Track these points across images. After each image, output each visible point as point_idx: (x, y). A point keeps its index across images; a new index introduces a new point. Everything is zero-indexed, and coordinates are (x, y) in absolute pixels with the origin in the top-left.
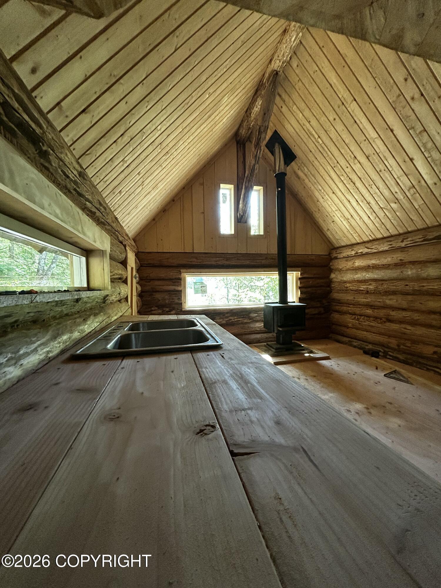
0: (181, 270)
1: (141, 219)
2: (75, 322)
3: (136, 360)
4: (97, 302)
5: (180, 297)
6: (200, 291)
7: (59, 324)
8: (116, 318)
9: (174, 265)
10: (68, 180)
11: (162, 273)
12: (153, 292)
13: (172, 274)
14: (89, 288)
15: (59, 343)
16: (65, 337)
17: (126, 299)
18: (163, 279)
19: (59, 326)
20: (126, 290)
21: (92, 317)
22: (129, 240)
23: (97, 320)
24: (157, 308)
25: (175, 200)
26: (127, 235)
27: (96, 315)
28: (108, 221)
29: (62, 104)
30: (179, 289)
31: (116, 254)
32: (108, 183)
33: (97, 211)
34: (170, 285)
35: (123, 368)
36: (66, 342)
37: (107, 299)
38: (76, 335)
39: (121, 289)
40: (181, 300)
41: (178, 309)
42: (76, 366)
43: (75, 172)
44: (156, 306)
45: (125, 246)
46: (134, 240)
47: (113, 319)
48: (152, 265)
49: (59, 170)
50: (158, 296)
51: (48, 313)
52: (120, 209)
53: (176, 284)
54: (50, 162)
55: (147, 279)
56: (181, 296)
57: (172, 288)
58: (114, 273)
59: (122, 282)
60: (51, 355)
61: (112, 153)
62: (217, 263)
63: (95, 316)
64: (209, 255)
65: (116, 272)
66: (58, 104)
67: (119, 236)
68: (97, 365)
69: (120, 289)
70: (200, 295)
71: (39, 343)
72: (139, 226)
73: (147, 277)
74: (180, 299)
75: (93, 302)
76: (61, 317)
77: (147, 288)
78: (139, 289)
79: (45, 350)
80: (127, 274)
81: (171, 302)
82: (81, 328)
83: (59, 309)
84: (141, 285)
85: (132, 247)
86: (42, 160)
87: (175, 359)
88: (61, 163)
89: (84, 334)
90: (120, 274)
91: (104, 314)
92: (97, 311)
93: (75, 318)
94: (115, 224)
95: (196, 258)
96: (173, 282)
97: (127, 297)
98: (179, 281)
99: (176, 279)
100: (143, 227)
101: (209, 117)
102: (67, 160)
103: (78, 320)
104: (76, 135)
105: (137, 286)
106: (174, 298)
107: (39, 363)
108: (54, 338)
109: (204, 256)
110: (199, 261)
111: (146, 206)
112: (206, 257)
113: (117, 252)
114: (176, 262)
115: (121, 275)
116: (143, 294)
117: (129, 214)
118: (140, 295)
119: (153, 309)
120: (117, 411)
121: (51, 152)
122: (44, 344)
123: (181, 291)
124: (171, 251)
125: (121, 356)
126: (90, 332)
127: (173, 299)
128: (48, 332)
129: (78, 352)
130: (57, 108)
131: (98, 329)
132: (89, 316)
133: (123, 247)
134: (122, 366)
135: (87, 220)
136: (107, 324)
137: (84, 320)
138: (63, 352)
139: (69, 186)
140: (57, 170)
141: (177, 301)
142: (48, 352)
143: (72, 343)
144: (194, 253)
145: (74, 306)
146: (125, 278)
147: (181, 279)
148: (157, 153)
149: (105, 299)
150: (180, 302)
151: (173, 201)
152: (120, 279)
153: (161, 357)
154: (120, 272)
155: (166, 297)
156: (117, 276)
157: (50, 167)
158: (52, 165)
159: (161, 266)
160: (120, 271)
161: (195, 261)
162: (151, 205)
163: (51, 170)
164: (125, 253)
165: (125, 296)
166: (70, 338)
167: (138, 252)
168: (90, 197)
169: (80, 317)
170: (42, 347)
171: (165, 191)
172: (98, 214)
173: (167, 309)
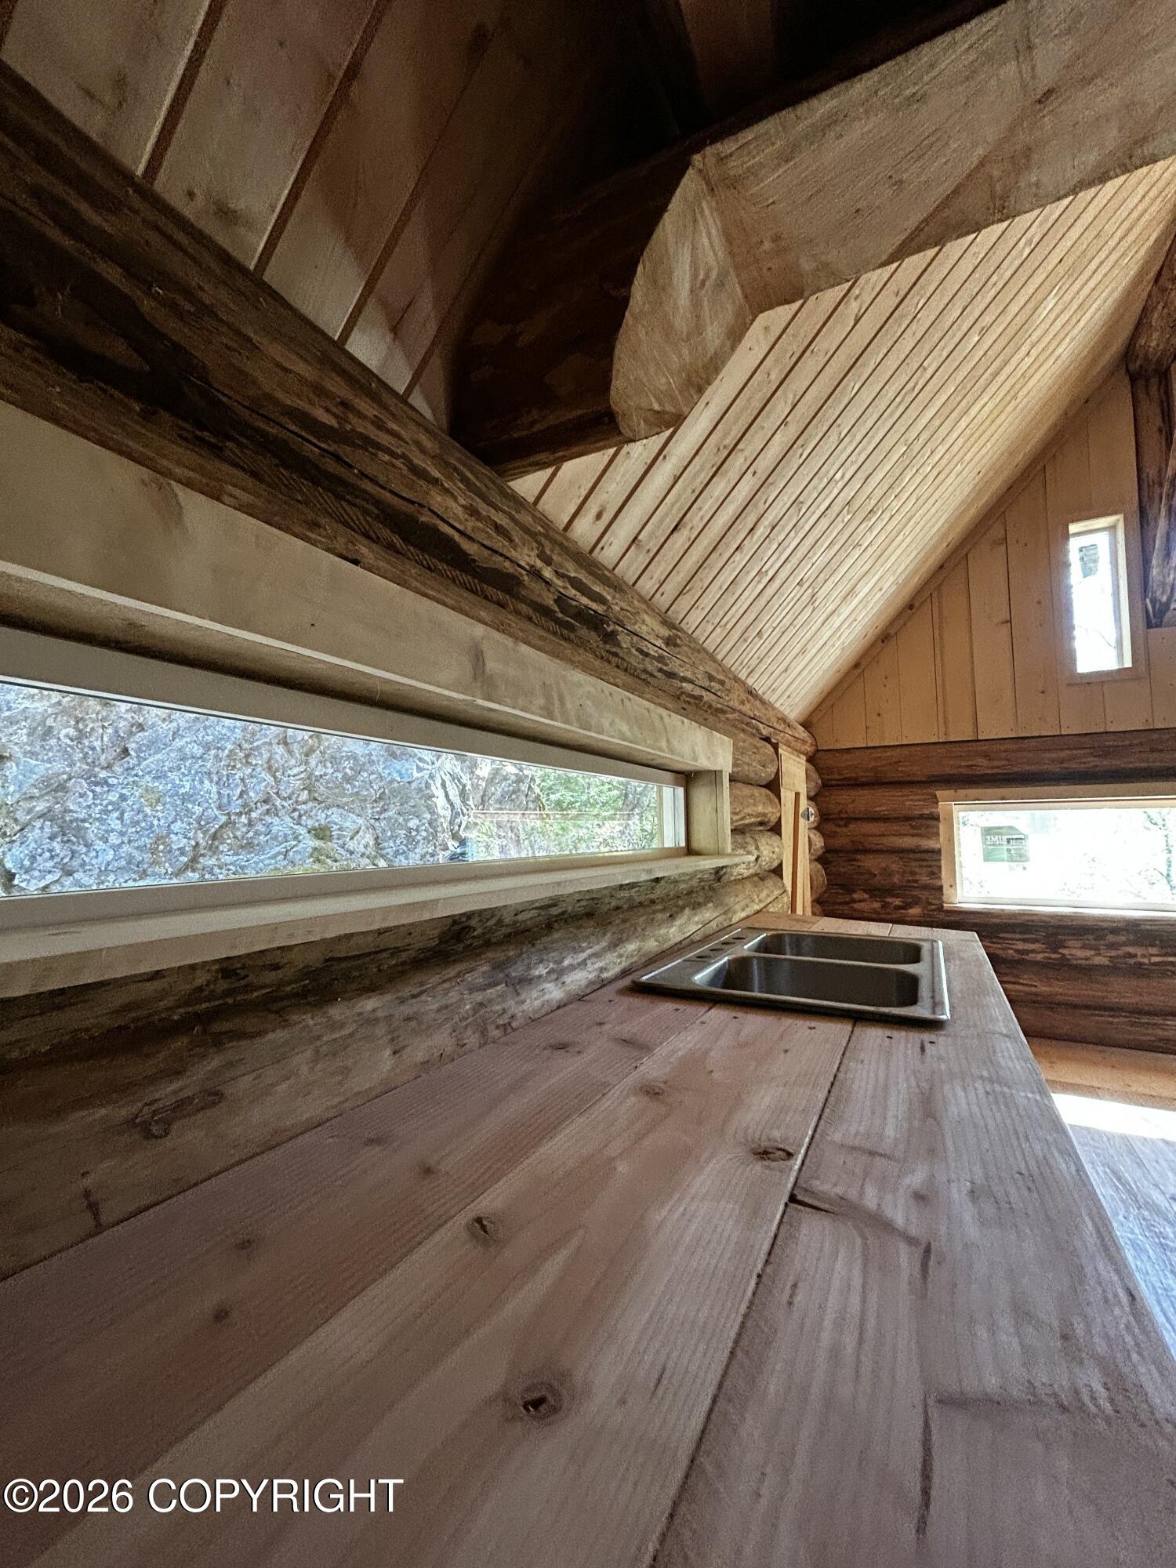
0: (938, 793)
1: (821, 673)
2: (653, 920)
3: (734, 1014)
4: (701, 880)
5: (935, 869)
6: (1005, 855)
7: (624, 921)
8: (743, 915)
9: (915, 779)
10: (647, 659)
11: (883, 801)
12: (857, 851)
13: (912, 802)
14: (690, 851)
15: (621, 956)
16: (631, 947)
17: (778, 871)
18: (886, 819)
19: (622, 926)
20: (777, 850)
21: (687, 911)
22: (788, 730)
23: (696, 919)
24: (866, 896)
25: (917, 604)
26: (783, 720)
27: (696, 906)
28: (731, 704)
29: (640, 537)
30: (931, 844)
31: (751, 768)
32: (729, 627)
33: (704, 693)
34: (905, 835)
35: (703, 1023)
36: (632, 956)
37: (725, 874)
38: (652, 945)
39: (762, 848)
40: (940, 878)
41: (930, 904)
42: (638, 1002)
43: (659, 643)
44: (865, 891)
45: (776, 747)
46: (806, 724)
47: (736, 919)
48: (852, 782)
49: (634, 650)
50: (870, 863)
51: (607, 900)
52: (763, 667)
53: (923, 831)
54: (619, 645)
55: (842, 819)
56: (940, 867)
57: (908, 842)
58: (742, 815)
59: (769, 830)
60: (605, 975)
61: (734, 570)
62: (1066, 765)
63: (693, 909)
64: (1033, 743)
65: (748, 810)
66: (636, 538)
67: (761, 726)
68: (667, 1007)
69: (757, 848)
70: (1006, 864)
71: (589, 951)
72: (817, 690)
73: (840, 812)
74: (935, 874)
75: (691, 879)
76: (631, 908)
77: (837, 843)
78: (819, 842)
79: (596, 966)
80: (780, 811)
81: (908, 881)
82: (663, 931)
83: (626, 894)
84: (823, 834)
85: (798, 745)
86: (608, 647)
87: (810, 1028)
88: (635, 638)
89: (666, 946)
90: (759, 815)
91: (716, 907)
92: (701, 900)
93: (654, 912)
94: (748, 706)
95: (986, 756)
96: (913, 827)
97: (780, 865)
98: (929, 822)
99: (921, 817)
100: (827, 690)
101: (996, 374)
102: (643, 630)
103: (659, 916)
104: (662, 573)
105: (812, 836)
106: (917, 870)
107: (587, 986)
108: (614, 945)
109: (1014, 747)
110: (996, 763)
111: (830, 643)
112: (1020, 750)
113: (754, 764)
114: (919, 771)
115: (764, 815)
116: (828, 855)
117: (786, 670)
118: (823, 859)
119: (855, 896)
120: (662, 1085)
121: (620, 629)
122: (596, 955)
123: (939, 852)
124: (905, 742)
125: (711, 1001)
126: (680, 942)
127: (913, 873)
128: (604, 934)
129: (644, 978)
130: (633, 547)
131: (698, 938)
132: (682, 908)
133: (770, 749)
134: (703, 1019)
135: (679, 723)
136: (721, 927)
137: (671, 916)
138: (625, 973)
139: (650, 668)
140: (630, 651)
141: (925, 879)
142: (602, 970)
143: (643, 960)
144: (978, 741)
145: (653, 888)
146: (774, 820)
147: (937, 819)
148: (842, 525)
149: (718, 873)
150: (936, 882)
151: (911, 607)
152: (761, 824)
153: (783, 1019)
154: (760, 809)
155: (894, 867)
156: (753, 820)
157: (618, 650)
158: (622, 648)
159: (878, 782)
160: (760, 806)
161: (983, 765)
162: (843, 637)
163: (621, 655)
164: (776, 763)
165: (775, 864)
166: (639, 949)
167: (817, 751)
168: (688, 674)
169: (664, 910)
170: (594, 960)
171: (878, 595)
172: (708, 697)
173: (897, 902)
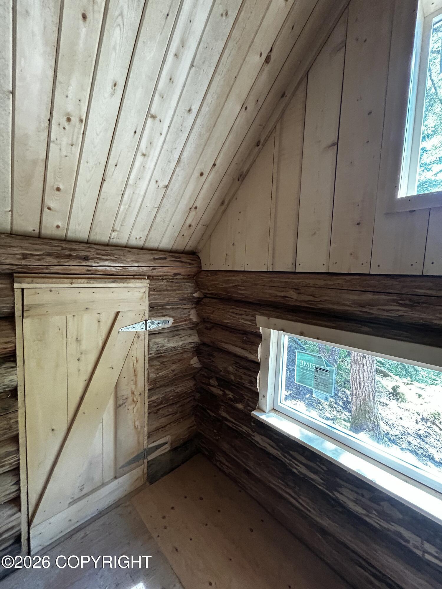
5: (253, 379)
11: (228, 316)
18: (232, 329)
24: (216, 383)
25: (262, 140)
30: (253, 358)
34: (238, 346)
41: (248, 405)
44: (216, 379)
50: (219, 360)
53: (248, 346)
55: (210, 323)
57: (239, 352)
62: (368, 310)
73: (208, 318)
74: (253, 383)
81: (239, 382)
95: (297, 289)
96: (244, 341)
98: (254, 339)
99: (251, 333)
110: (304, 298)
119: (211, 381)
141: (248, 385)
144: (295, 273)
151: (258, 143)
159: (230, 299)
161: (293, 298)
167: (201, 271)
173: (230, 395)
